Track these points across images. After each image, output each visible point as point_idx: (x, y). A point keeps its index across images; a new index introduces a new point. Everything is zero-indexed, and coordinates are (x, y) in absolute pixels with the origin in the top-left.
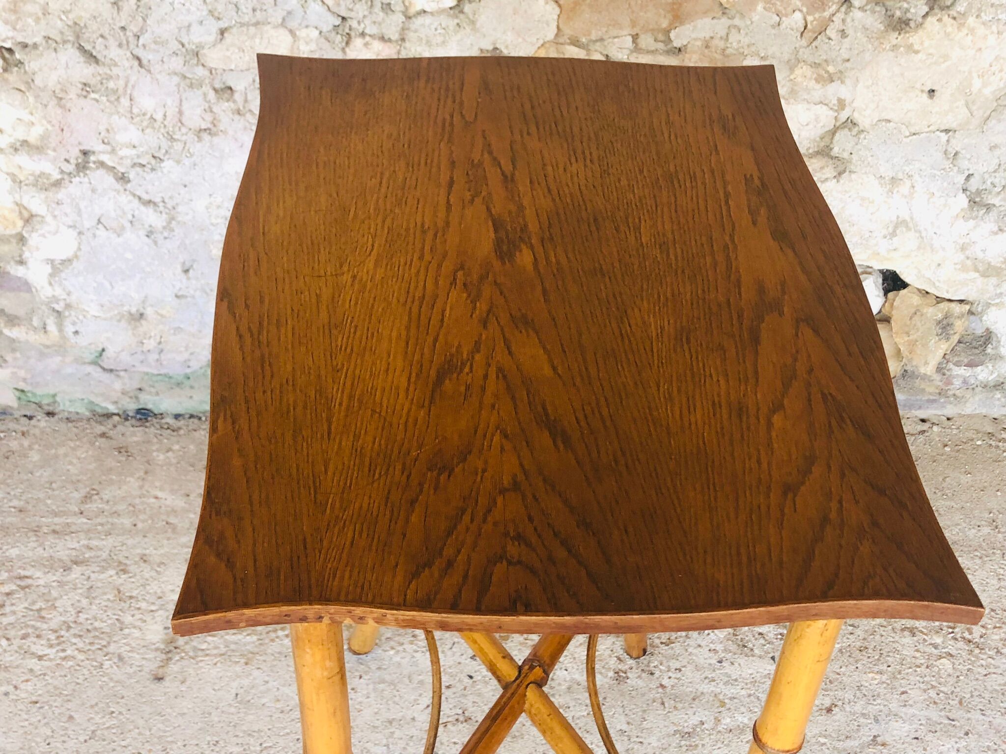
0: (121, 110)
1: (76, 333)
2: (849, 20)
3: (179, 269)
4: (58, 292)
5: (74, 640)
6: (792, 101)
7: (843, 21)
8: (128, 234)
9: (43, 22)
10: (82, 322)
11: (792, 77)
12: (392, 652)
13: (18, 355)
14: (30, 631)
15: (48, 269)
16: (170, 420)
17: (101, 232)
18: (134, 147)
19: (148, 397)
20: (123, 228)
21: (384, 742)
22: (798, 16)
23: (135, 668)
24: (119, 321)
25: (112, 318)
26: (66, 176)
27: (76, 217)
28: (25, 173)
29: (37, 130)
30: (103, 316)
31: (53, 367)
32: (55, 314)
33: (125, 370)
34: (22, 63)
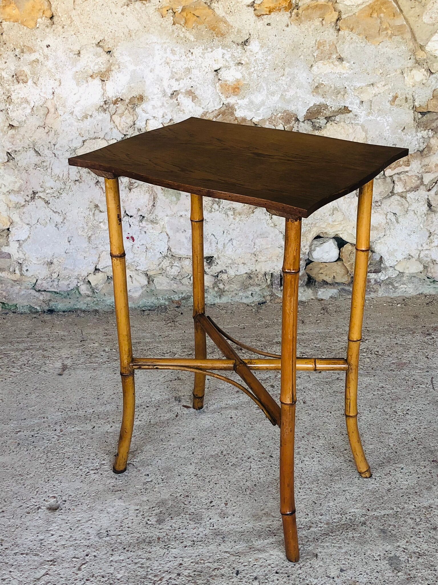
0: (48, 174)
1: (27, 270)
2: (299, 127)
3: (67, 241)
4: (21, 255)
5: (27, 368)
7: (298, 127)
8: (48, 226)
9: (22, 141)
10: (29, 265)
15: (17, 245)
16: (61, 313)
17: (38, 226)
18: (52, 188)
19: (53, 303)
20: (47, 224)
22: (281, 126)
23: (51, 373)
24: (44, 264)
25: (41, 264)
26: (27, 202)
27: (29, 219)
28: (12, 203)
29: (18, 185)
30: (38, 263)
31: (17, 291)
32: (19, 265)
33: (45, 291)
34: (14, 158)
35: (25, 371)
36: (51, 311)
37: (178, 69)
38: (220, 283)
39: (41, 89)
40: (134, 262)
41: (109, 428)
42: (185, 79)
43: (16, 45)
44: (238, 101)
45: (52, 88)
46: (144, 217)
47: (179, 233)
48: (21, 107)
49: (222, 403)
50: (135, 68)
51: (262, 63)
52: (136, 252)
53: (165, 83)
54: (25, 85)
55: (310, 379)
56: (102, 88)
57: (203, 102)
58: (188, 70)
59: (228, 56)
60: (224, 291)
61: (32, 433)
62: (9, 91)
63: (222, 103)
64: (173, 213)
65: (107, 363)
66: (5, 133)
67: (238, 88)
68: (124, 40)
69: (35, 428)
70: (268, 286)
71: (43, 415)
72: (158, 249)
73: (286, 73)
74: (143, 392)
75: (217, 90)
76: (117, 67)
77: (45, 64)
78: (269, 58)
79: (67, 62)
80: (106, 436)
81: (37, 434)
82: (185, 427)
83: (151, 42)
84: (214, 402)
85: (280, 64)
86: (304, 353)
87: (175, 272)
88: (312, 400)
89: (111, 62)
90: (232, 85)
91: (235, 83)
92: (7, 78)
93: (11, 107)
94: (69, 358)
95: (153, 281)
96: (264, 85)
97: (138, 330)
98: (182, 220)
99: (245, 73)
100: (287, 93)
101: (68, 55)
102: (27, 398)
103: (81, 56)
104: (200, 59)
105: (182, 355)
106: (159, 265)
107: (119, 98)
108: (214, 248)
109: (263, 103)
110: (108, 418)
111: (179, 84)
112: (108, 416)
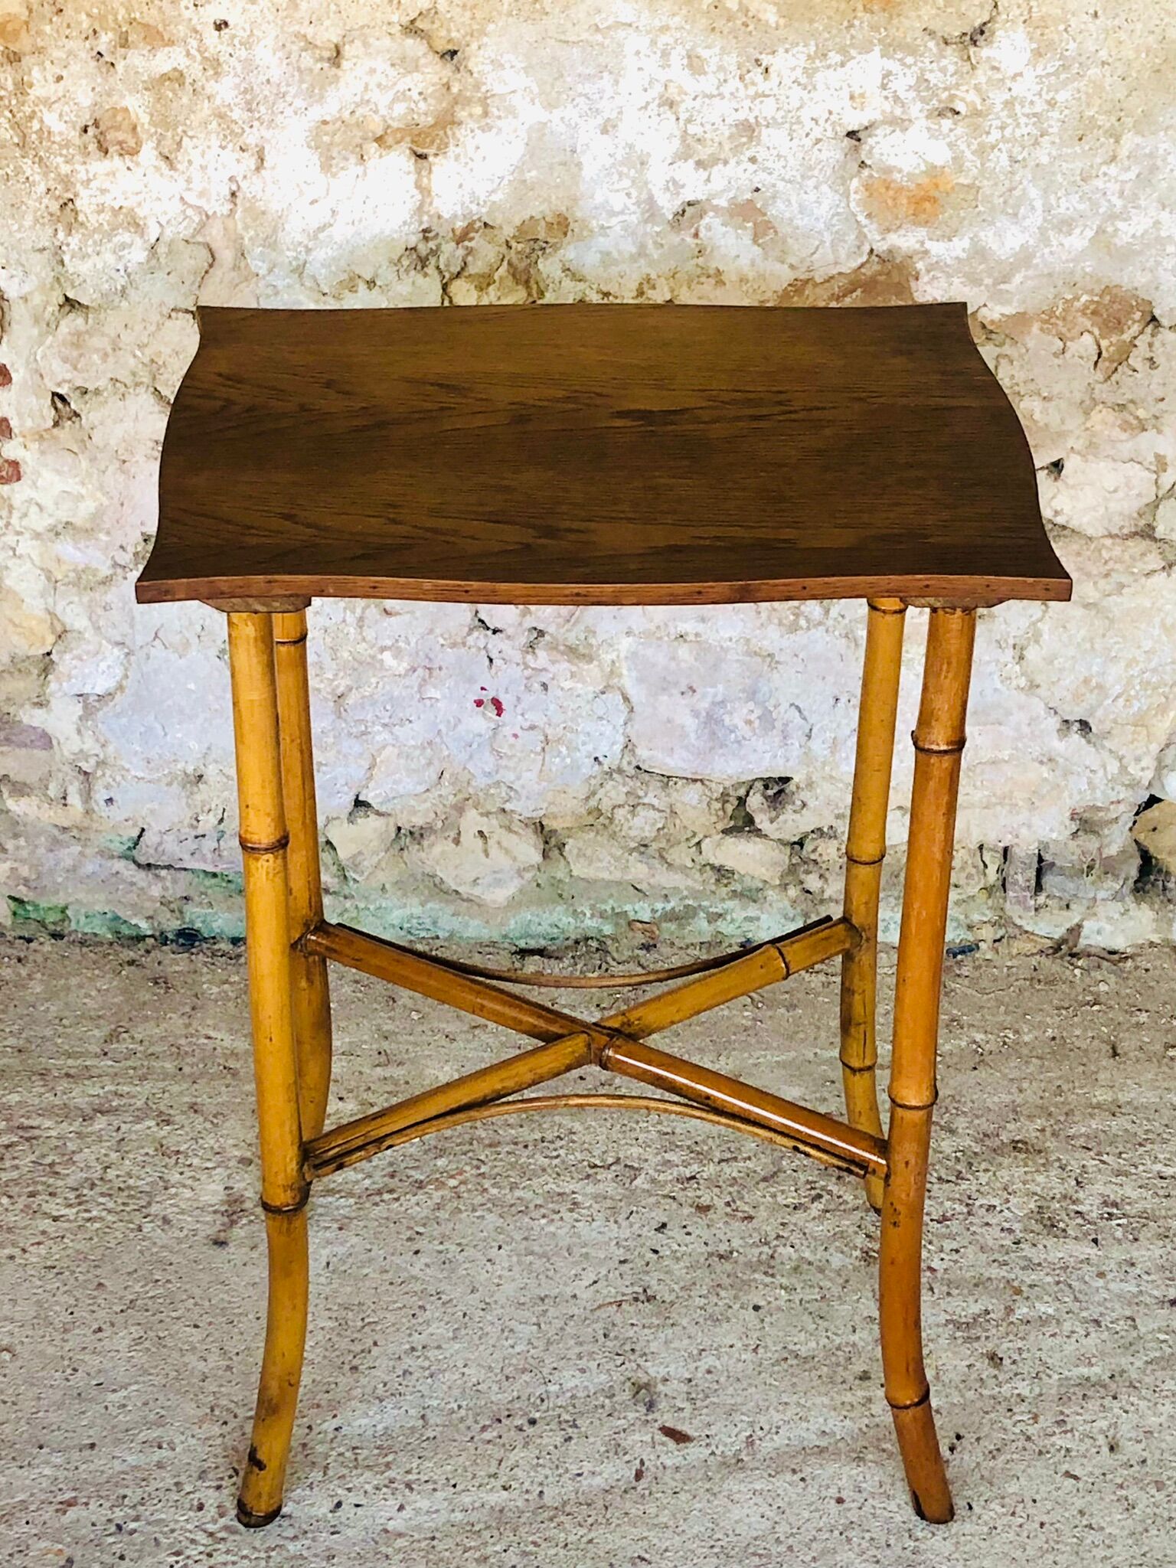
1: (110, 800)
2: (1157, 344)
4: (90, 745)
5: (101, 1200)
6: (1090, 457)
7: (1150, 345)
8: (193, 653)
9: (111, 359)
10: (119, 784)
11: (1088, 425)
12: (543, 1221)
13: (22, 842)
14: (40, 1188)
15: (78, 710)
16: (224, 947)
17: (157, 651)
19: (197, 911)
20: (187, 644)
21: (535, 1320)
22: (1087, 339)
23: (185, 1232)
24: (169, 784)
25: (159, 780)
26: (119, 571)
27: (126, 629)
28: (64, 567)
29: (88, 507)
30: (148, 777)
31: (68, 862)
32: (81, 777)
33: (169, 867)
34: (77, 415)
35: (94, 1213)
36: (189, 938)
37: (708, 127)
38: (808, 872)
39: (189, 181)
40: (498, 784)
41: (393, 1512)
42: (732, 162)
43: (102, 18)
44: (928, 245)
45: (231, 179)
46: (541, 633)
47: (671, 695)
48: (109, 246)
49: (804, 1425)
50: (543, 116)
51: (1035, 115)
52: (505, 750)
53: (657, 175)
54: (131, 165)
55: (1135, 1334)
56: (418, 186)
57: (796, 247)
58: (748, 130)
59: (902, 83)
60: (822, 901)
61: (118, 1514)
62: (66, 181)
63: (867, 249)
64: (652, 627)
65: (386, 1196)
66: (52, 326)
67: (934, 200)
68: (510, 14)
69: (128, 1492)
70: (989, 890)
71: (155, 1433)
72: (590, 747)
73: (1123, 152)
74: (518, 1349)
75: (852, 205)
76: (478, 110)
77: (208, 91)
78: (1062, 96)
79: (288, 85)
80: (383, 1549)
81: (137, 1519)
82: (669, 1533)
83: (610, 22)
84: (777, 1417)
85: (1101, 120)
86: (1115, 1205)
87: (647, 828)
88: (1141, 1436)
89: (455, 90)
90: (912, 186)
91: (924, 180)
92: (61, 133)
93: (74, 241)
94: (250, 1162)
95: (561, 846)
96: (1033, 193)
97: (503, 1044)
98: (684, 652)
99: (963, 147)
100: (1120, 225)
101: (294, 58)
102: (99, 1345)
103: (345, 64)
104: (797, 92)
105: (662, 1177)
106: (587, 798)
107: (479, 220)
108: (795, 751)
109: (1025, 258)
110: (388, 1465)
111: (708, 180)
112: (390, 1458)
